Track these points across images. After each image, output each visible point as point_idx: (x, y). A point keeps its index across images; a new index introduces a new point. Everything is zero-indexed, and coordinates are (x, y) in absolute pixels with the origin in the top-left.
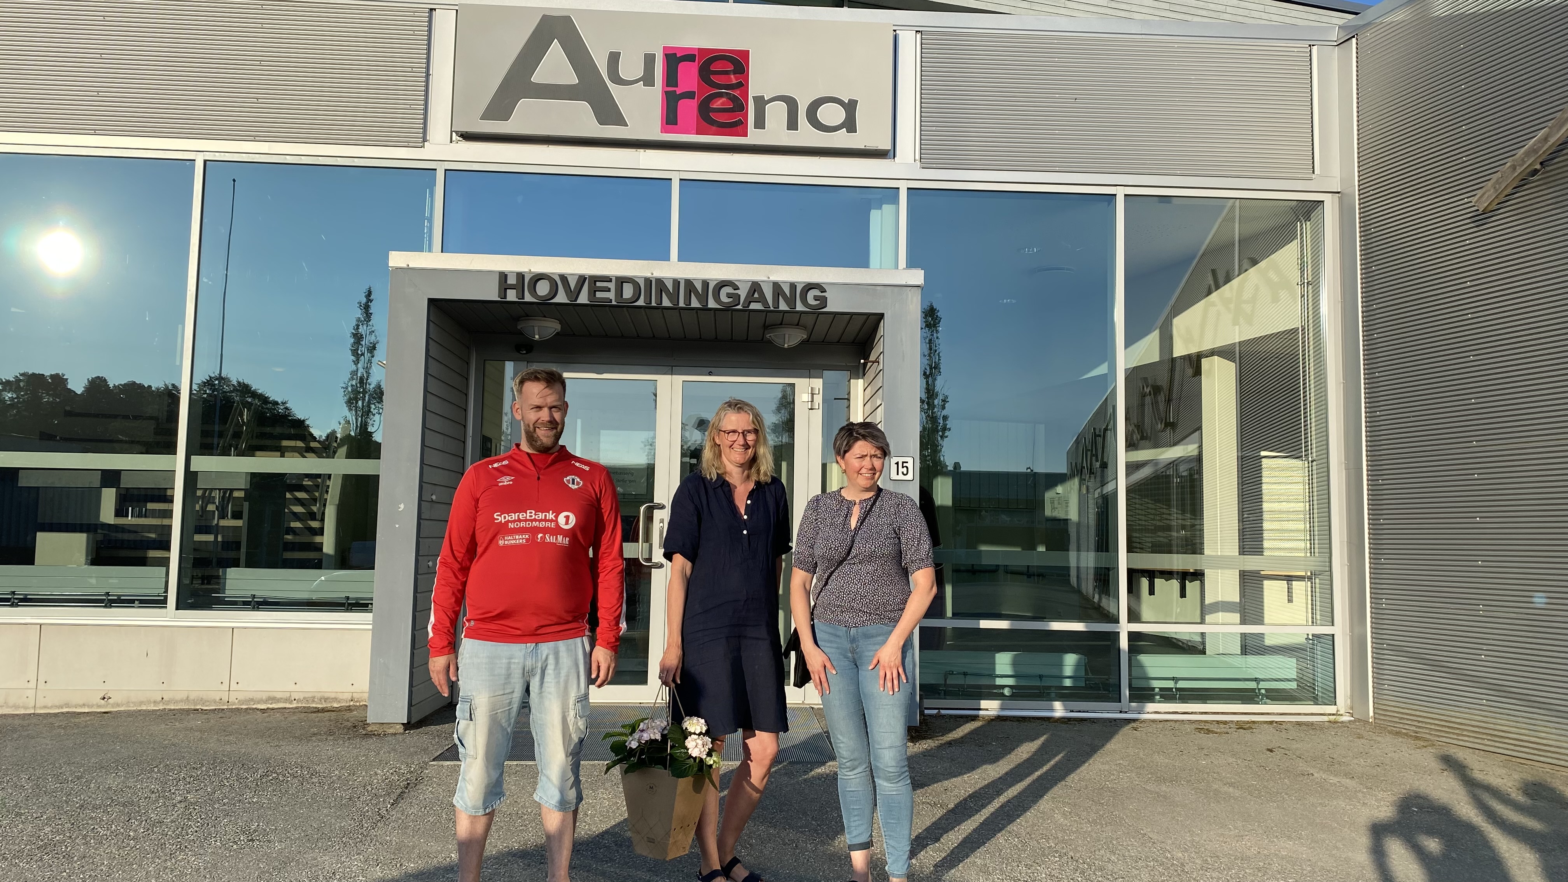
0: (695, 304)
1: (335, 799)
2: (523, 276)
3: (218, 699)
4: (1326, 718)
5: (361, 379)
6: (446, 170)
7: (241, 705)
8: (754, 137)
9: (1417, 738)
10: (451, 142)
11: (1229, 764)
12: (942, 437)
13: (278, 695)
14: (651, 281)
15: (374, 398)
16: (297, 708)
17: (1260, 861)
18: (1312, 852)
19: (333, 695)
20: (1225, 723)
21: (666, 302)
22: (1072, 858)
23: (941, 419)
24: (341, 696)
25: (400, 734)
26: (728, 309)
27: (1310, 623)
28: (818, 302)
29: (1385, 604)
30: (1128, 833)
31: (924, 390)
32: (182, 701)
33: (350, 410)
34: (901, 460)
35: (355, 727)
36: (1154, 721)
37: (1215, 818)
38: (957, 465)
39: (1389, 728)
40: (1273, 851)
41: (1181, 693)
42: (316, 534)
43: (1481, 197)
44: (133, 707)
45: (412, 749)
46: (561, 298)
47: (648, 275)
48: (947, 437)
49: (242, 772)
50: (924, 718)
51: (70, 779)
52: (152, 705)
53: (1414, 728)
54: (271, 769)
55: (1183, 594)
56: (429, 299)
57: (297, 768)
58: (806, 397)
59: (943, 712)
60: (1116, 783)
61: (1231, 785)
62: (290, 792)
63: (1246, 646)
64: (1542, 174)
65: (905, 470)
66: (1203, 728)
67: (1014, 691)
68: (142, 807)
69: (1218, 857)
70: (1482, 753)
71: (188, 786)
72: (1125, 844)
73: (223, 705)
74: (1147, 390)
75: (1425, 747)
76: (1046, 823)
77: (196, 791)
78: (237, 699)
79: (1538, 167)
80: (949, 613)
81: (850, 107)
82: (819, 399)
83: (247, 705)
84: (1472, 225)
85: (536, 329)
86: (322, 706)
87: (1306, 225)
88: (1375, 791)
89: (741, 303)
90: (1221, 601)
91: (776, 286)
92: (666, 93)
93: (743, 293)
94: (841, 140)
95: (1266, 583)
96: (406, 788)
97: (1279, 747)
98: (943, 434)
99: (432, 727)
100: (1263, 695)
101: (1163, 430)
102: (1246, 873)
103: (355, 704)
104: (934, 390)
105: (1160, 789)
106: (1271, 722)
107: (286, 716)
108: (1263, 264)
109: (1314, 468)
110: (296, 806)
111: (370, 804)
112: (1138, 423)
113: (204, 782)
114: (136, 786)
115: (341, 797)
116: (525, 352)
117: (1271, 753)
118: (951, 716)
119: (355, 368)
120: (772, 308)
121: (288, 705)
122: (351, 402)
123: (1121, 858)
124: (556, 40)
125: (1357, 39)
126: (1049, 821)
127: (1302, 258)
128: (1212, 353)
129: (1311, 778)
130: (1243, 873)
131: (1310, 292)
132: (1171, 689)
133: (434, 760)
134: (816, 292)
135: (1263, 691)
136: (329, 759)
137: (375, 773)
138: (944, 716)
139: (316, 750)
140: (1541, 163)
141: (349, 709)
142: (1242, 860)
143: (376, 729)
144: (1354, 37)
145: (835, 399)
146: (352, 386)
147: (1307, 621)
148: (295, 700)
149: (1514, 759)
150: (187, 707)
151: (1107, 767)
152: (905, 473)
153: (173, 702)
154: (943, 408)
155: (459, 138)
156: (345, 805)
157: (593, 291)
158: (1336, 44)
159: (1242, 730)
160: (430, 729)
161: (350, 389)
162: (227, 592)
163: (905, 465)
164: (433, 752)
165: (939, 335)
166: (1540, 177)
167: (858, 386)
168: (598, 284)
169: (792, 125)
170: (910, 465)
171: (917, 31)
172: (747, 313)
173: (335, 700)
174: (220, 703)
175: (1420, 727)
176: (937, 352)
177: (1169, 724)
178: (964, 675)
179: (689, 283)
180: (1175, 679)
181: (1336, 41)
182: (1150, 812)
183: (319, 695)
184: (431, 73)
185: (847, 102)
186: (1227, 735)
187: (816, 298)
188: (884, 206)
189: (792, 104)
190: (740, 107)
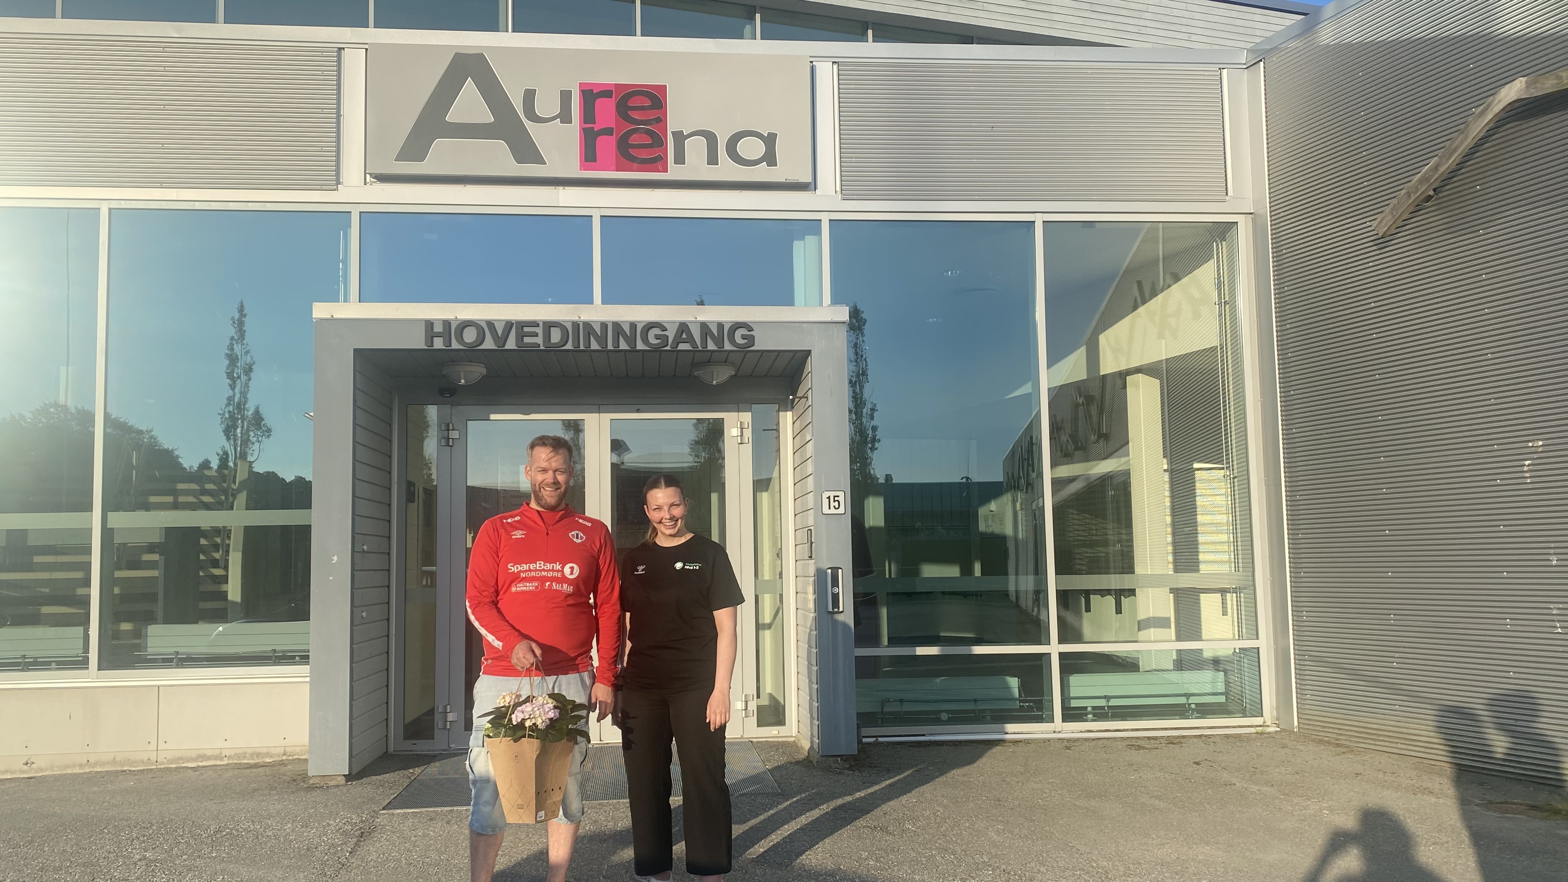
0: (623, 346)
1: (294, 850)
2: (450, 324)
3: (145, 760)
4: (1253, 730)
5: (239, 404)
6: (360, 212)
7: (170, 764)
8: (674, 172)
9: (1338, 745)
10: (365, 184)
11: (1156, 778)
12: (871, 449)
13: (209, 753)
14: (579, 325)
15: (253, 425)
16: (227, 765)
17: (1178, 866)
18: (1227, 855)
19: (265, 750)
20: (1155, 738)
21: (595, 346)
22: (1004, 871)
23: (870, 430)
24: (273, 751)
25: (342, 785)
26: (656, 350)
27: (1237, 637)
28: (746, 341)
29: (1306, 617)
30: (1057, 847)
31: (851, 399)
32: (108, 763)
33: (228, 439)
34: (832, 494)
35: (294, 781)
36: (1086, 740)
37: (1140, 829)
38: (888, 477)
39: (1313, 737)
40: (1191, 856)
41: (1113, 711)
42: (220, 583)
43: (1381, 222)
44: (57, 771)
45: (359, 800)
46: (489, 344)
47: (576, 318)
48: (877, 449)
49: (194, 829)
50: (862, 748)
51: (22, 844)
52: (78, 768)
53: (1335, 736)
54: (223, 825)
55: (1119, 610)
56: (354, 349)
57: (248, 822)
58: (735, 432)
59: (880, 739)
60: (1048, 801)
61: (1157, 797)
62: (247, 846)
63: (1181, 661)
64: (1435, 200)
65: (836, 504)
66: (1134, 744)
67: (950, 716)
68: (103, 867)
69: (1140, 864)
70: (1397, 756)
71: (143, 845)
72: (1054, 856)
73: (152, 765)
74: (1080, 401)
75: (1344, 753)
76: (981, 840)
77: (153, 849)
78: (165, 758)
79: (1431, 193)
80: (885, 641)
81: (770, 140)
82: (748, 433)
83: (176, 764)
84: (1375, 248)
85: (462, 375)
86: (254, 762)
87: (1221, 245)
88: (1291, 797)
89: (670, 344)
90: (1153, 618)
91: (704, 326)
92: (583, 129)
93: (671, 334)
94: (761, 173)
95: (1203, 596)
96: (361, 837)
97: (1206, 760)
98: (873, 445)
99: (373, 777)
100: (1193, 710)
101: (1097, 442)
102: (1165, 877)
103: (288, 758)
104: (862, 398)
105: (1089, 805)
106: (1201, 736)
107: (219, 773)
108: (1185, 280)
109: (1236, 484)
110: (256, 858)
111: (329, 854)
112: (1072, 432)
113: (159, 840)
114: (90, 847)
115: (299, 847)
116: (448, 395)
117: (1198, 766)
118: (889, 743)
119: (232, 393)
120: (700, 349)
121: (218, 763)
122: (229, 431)
123: (1050, 869)
124: (469, 78)
125: (1264, 63)
126: (983, 838)
127: (1219, 278)
128: (1138, 370)
129: (1233, 787)
130: (1162, 876)
131: (1227, 311)
132: (1103, 708)
133: (384, 809)
134: (744, 331)
135: (1193, 706)
136: (278, 813)
137: (328, 823)
138: (882, 743)
139: (263, 805)
140: (1434, 190)
141: (282, 763)
142: (1162, 865)
143: (318, 782)
144: (1261, 61)
145: (764, 430)
146: (229, 412)
147: (1234, 635)
148: (226, 756)
149: (1425, 761)
150: (114, 769)
151: (1039, 786)
152: (837, 507)
153: (99, 764)
154: (872, 418)
155: (373, 180)
156: (304, 855)
157: (520, 336)
158: (1245, 67)
159: (1171, 745)
160: (371, 779)
161: (227, 415)
162: (149, 650)
163: (836, 499)
164: (380, 801)
165: (864, 338)
166: (1433, 203)
167: (787, 418)
168: (526, 329)
169: (713, 159)
170: (841, 499)
171: (833, 62)
172: (676, 353)
173: (268, 754)
174: (147, 763)
175: (1341, 735)
176: (864, 357)
177: (1101, 742)
178: (901, 702)
179: (617, 325)
180: (1107, 698)
181: (1245, 64)
182: (1079, 826)
183: (249, 751)
184: (342, 114)
185: (766, 135)
186: (1157, 750)
187: (744, 337)
188: (806, 237)
189: (711, 138)
190: (659, 142)
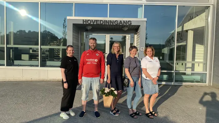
0: (112, 24)
2: (86, 20)
3: (46, 79)
4: (204, 85)
6: (75, 3)
7: (49, 80)
20: (189, 86)
21: (107, 24)
29: (215, 69)
32: (41, 79)
36: (178, 85)
39: (214, 87)
42: (59, 55)
46: (92, 23)
47: (105, 20)
52: (37, 80)
56: (73, 24)
58: (128, 38)
65: (143, 49)
66: (186, 86)
85: (88, 28)
87: (207, 10)
90: (189, 67)
91: (124, 21)
93: (119, 22)
95: (195, 64)
106: (196, 86)
116: (87, 31)
117: (196, 91)
120: (123, 25)
121: (56, 80)
127: (206, 15)
128: (190, 30)
132: (181, 80)
134: (130, 22)
135: (195, 81)
145: (132, 37)
146: (63, 32)
157: (96, 22)
159: (192, 87)
162: (47, 64)
167: (136, 36)
172: (119, 25)
179: (111, 21)
183: (60, 79)
187: (130, 23)
